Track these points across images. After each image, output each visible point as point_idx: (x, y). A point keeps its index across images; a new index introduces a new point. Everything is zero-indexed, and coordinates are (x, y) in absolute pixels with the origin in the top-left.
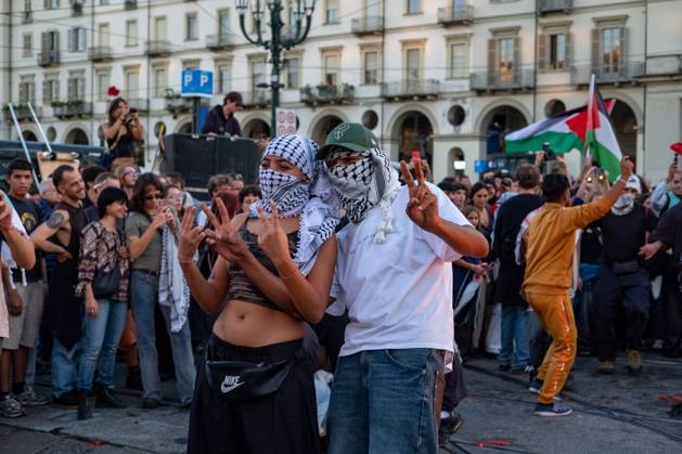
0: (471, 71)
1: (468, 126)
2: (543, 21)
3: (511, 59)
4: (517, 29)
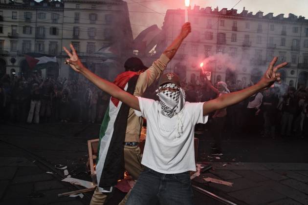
0: (18, 49)
1: (16, 64)
2: (37, 40)
3: (28, 48)
4: (30, 41)
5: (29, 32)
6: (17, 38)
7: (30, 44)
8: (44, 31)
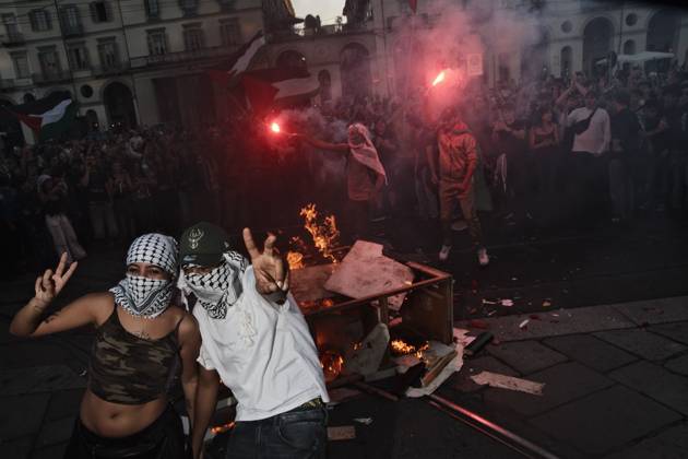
2: (68, 41)
4: (54, 47)
5: (46, 27)
6: (23, 43)
7: (56, 54)
8: (78, 17)
